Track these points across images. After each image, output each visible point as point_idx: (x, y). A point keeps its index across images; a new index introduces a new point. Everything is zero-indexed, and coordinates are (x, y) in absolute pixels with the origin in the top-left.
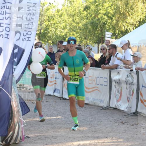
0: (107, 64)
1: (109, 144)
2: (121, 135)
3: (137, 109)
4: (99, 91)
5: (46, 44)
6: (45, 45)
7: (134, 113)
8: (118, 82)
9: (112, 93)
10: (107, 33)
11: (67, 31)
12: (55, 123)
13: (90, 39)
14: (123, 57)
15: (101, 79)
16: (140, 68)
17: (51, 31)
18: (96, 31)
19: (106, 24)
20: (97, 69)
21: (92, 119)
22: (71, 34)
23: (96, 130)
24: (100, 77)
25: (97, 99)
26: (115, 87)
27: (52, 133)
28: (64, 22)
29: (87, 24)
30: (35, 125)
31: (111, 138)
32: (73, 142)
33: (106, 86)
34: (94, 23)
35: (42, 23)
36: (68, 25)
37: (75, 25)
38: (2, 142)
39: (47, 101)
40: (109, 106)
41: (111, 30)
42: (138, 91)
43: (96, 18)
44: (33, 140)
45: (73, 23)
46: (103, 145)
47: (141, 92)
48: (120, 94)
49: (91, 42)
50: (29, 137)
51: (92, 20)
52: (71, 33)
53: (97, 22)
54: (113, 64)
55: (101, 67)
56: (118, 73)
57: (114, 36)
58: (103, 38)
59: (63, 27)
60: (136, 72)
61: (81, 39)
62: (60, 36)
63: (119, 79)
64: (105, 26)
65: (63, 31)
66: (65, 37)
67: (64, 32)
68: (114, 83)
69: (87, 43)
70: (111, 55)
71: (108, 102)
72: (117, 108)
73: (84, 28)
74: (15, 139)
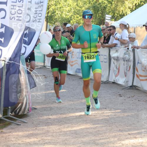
1: (108, 114)
2: (118, 106)
3: (133, 83)
5: (53, 26)
7: (131, 87)
8: (116, 59)
9: (111, 68)
10: (107, 15)
11: (72, 14)
14: (120, 37)
16: (136, 46)
17: (57, 14)
18: (97, 14)
19: (106, 8)
24: (101, 55)
26: (114, 63)
28: (69, 7)
29: (90, 8)
32: (75, 112)
33: (106, 62)
34: (96, 7)
35: (50, 7)
36: (73, 9)
37: (79, 9)
40: (108, 80)
41: (111, 13)
42: (134, 67)
43: (98, 3)
44: (39, 111)
45: (77, 7)
47: (137, 68)
48: (118, 70)
50: (36, 109)
51: (94, 4)
52: (75, 16)
53: (98, 6)
54: (112, 43)
56: (117, 51)
57: (114, 18)
58: (103, 20)
59: (68, 10)
60: (133, 50)
62: (65, 19)
63: (117, 56)
64: (105, 10)
65: (68, 14)
66: (70, 19)
68: (112, 60)
71: (107, 77)
72: (116, 82)
74: (23, 110)
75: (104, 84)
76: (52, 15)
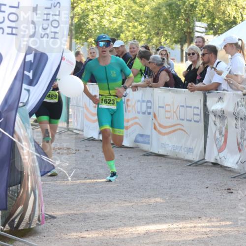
0: (199, 82)
1: (204, 230)
2: (226, 212)
4: (185, 131)
5: (83, 45)
6: (82, 47)
8: (219, 116)
9: (209, 134)
10: (197, 23)
11: (123, 20)
12: (102, 191)
13: (166, 36)
15: (188, 109)
17: (92, 19)
18: (177, 20)
19: (196, 7)
20: (181, 91)
21: (171, 183)
22: (129, 26)
23: (180, 204)
24: (187, 107)
25: (182, 147)
26: (215, 124)
27: (98, 208)
28: (116, 4)
29: (161, 7)
30: (65, 194)
31: (209, 219)
33: (198, 122)
34: (174, 5)
35: (75, 5)
36: (124, 9)
37: (138, 8)
38: (4, 225)
39: (86, 151)
40: (204, 159)
41: (205, 18)
44: (61, 223)
45: (133, 5)
46: (192, 232)
48: (223, 138)
49: (168, 42)
50: (53, 217)
52: (131, 24)
53: (179, 3)
54: (211, 82)
55: (188, 87)
56: (220, 98)
57: (211, 29)
58: (190, 33)
59: (116, 12)
61: (148, 35)
62: (109, 31)
63: (222, 109)
64: (194, 11)
65: (115, 20)
66: (118, 31)
67: (117, 22)
68: (212, 118)
69: (160, 43)
70: (206, 65)
71: (201, 152)
72: (219, 163)
73: (153, 14)
74: (28, 219)
75: (195, 167)
76: (82, 21)
